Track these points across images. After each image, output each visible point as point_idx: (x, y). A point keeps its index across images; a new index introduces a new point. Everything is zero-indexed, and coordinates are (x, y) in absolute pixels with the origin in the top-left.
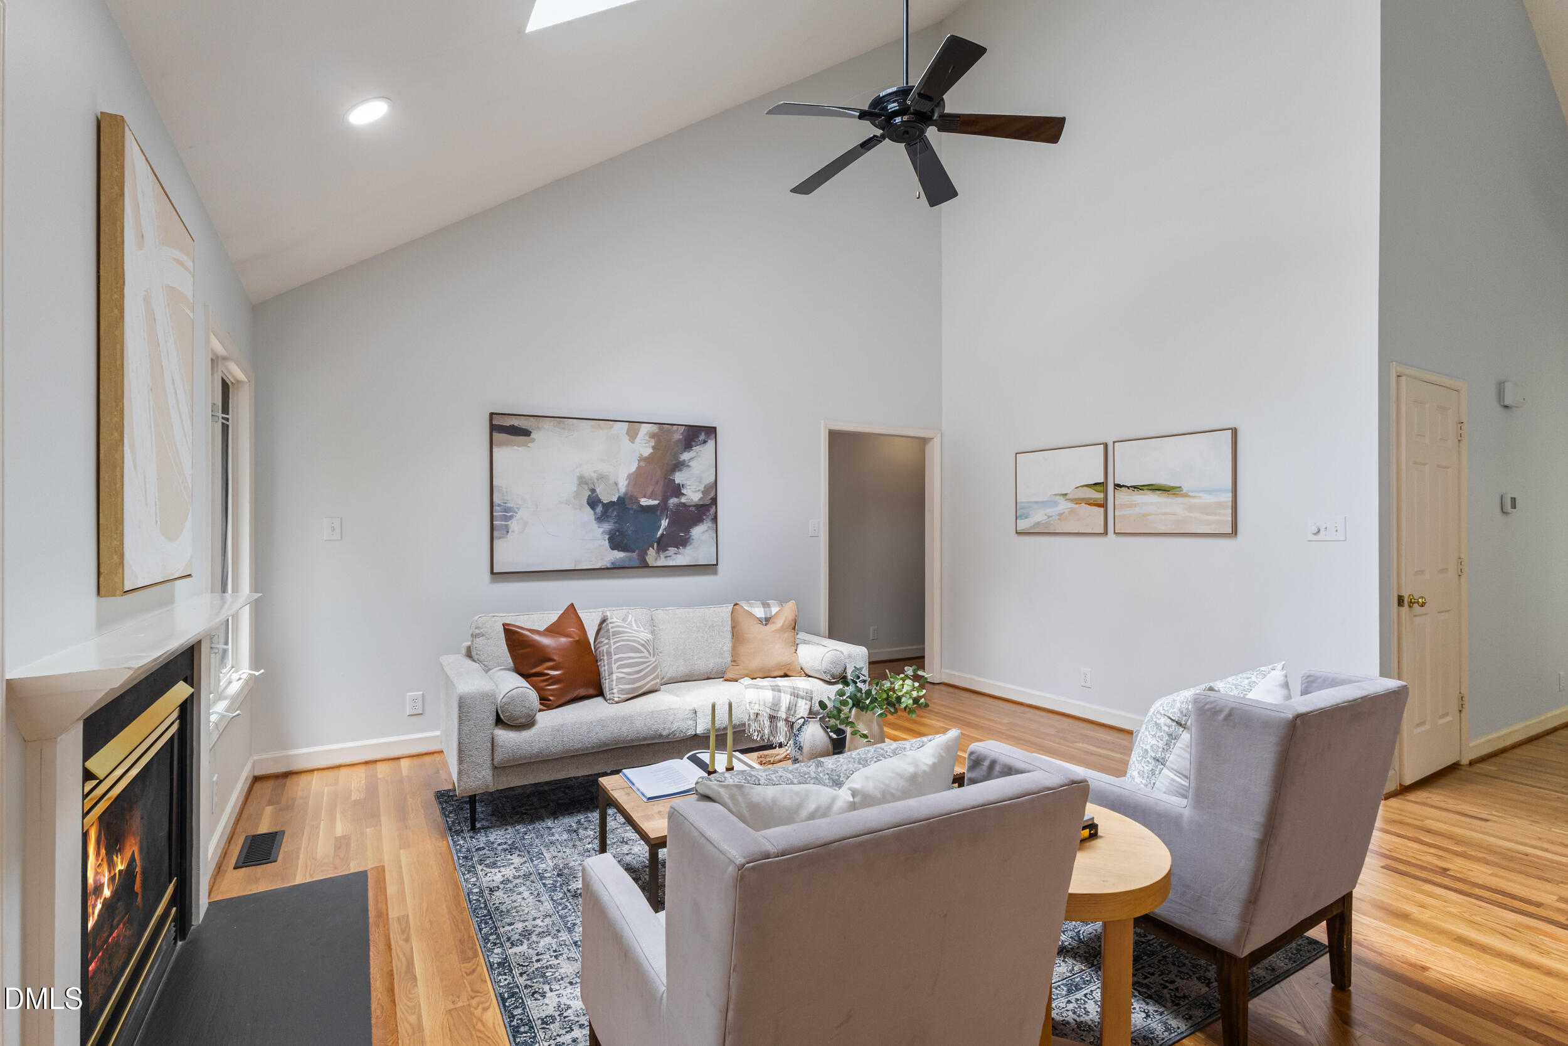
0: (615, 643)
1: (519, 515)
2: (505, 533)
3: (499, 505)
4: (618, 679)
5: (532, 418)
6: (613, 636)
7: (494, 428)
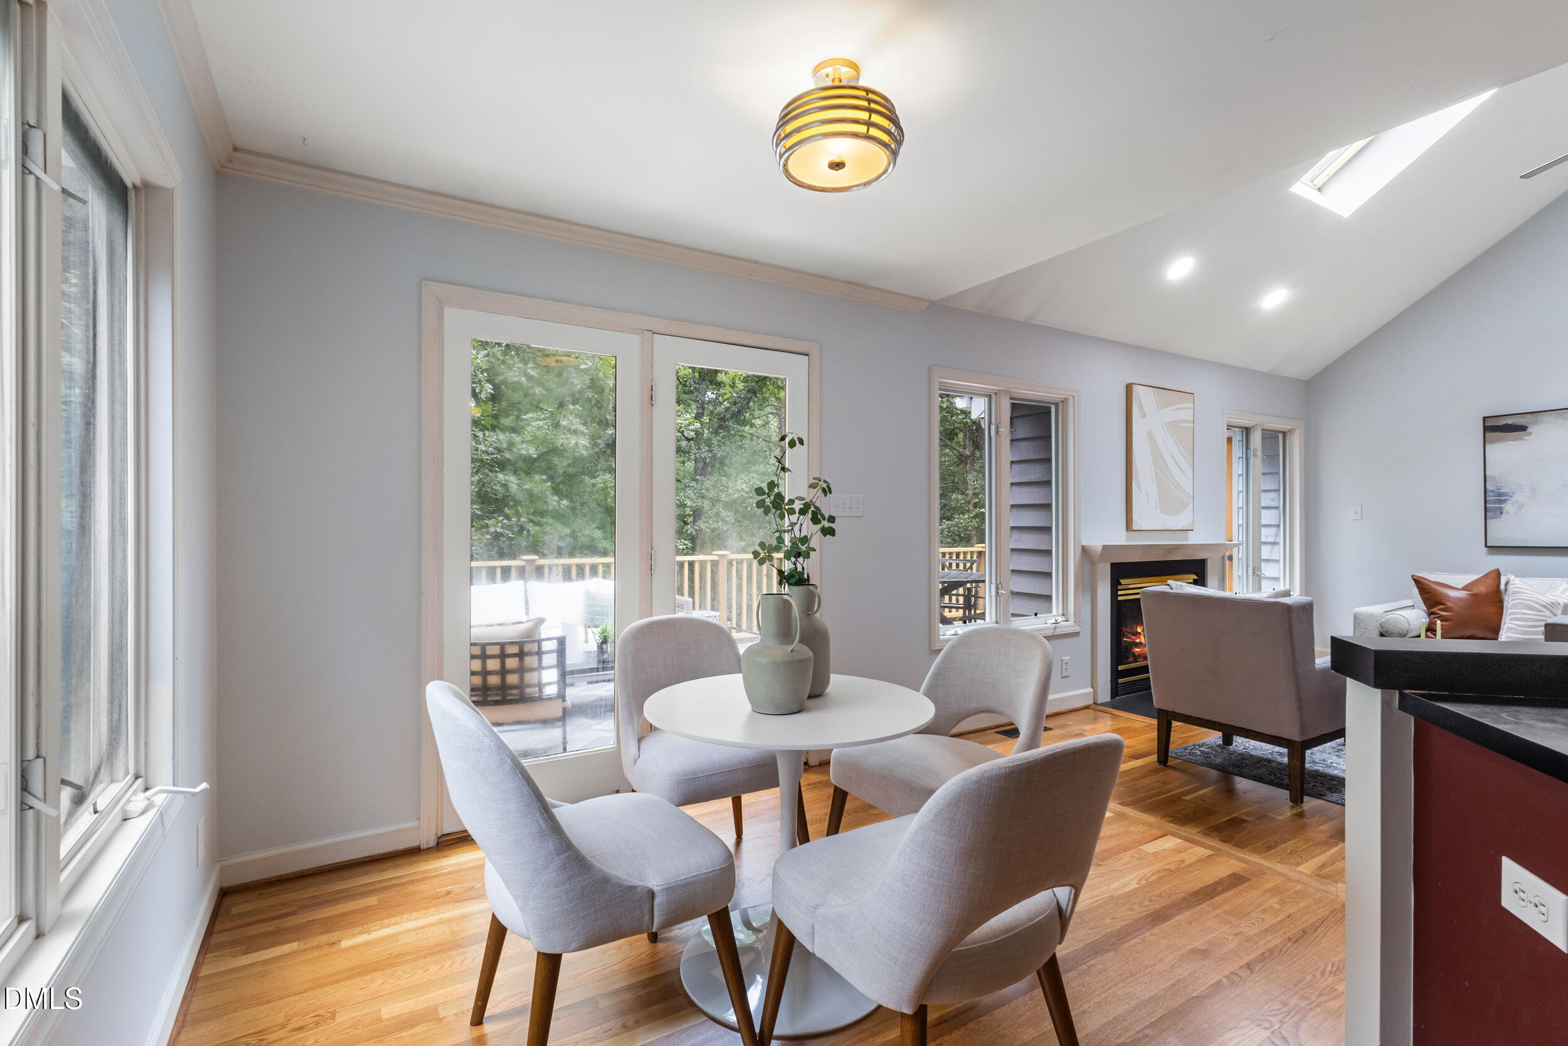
0: (1512, 600)
1: (1513, 499)
2: (1499, 513)
3: (1492, 491)
4: (1509, 628)
5: (1528, 415)
6: (1512, 594)
7: (1487, 429)
